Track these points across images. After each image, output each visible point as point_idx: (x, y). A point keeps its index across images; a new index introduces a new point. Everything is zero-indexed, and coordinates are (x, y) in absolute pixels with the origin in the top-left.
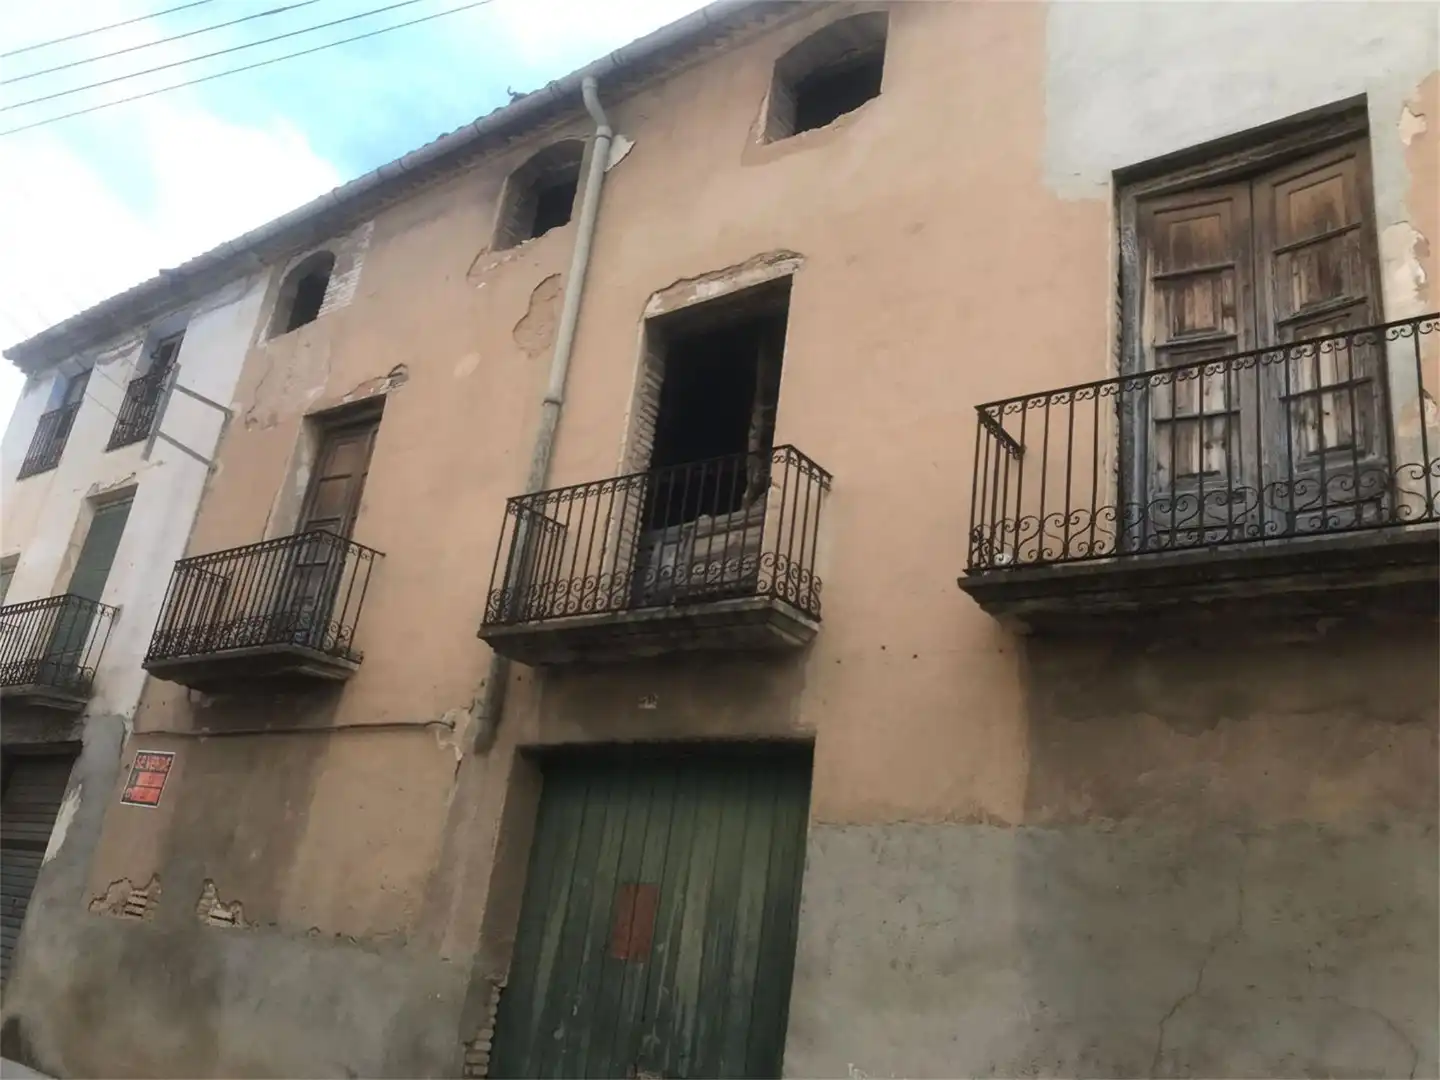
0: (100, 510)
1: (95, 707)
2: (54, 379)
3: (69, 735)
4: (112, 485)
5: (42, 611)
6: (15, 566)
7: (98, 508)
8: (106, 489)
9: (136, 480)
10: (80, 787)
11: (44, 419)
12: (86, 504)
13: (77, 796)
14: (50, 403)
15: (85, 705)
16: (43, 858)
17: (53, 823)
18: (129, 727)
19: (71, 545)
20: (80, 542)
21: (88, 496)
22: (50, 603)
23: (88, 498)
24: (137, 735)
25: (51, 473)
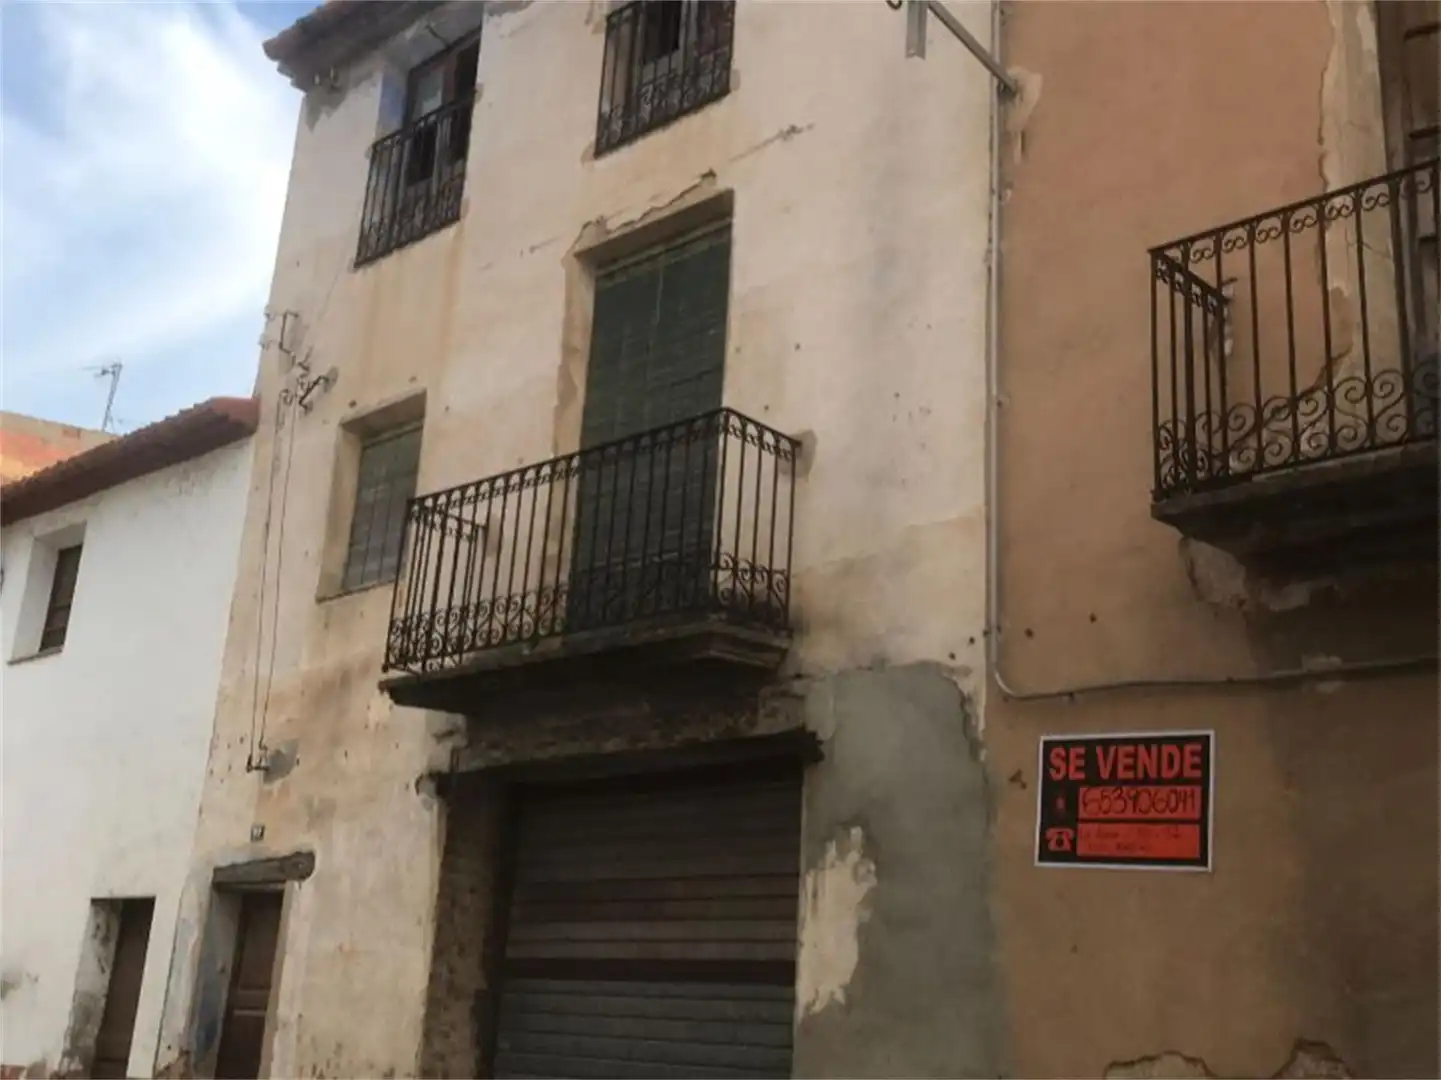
0: (610, 276)
1: (819, 653)
2: (378, 78)
3: (752, 724)
4: (646, 215)
5: (544, 489)
6: (421, 416)
7: (602, 272)
8: (631, 223)
9: (721, 185)
10: (856, 833)
11: (377, 151)
12: (576, 265)
13: (854, 856)
14: (381, 122)
15: (784, 653)
16: (792, 1001)
17: (791, 917)
18: (975, 685)
19: (568, 350)
20: (582, 342)
21: (578, 248)
22: (558, 467)
23: (579, 255)
24: (1014, 703)
25: (449, 233)
